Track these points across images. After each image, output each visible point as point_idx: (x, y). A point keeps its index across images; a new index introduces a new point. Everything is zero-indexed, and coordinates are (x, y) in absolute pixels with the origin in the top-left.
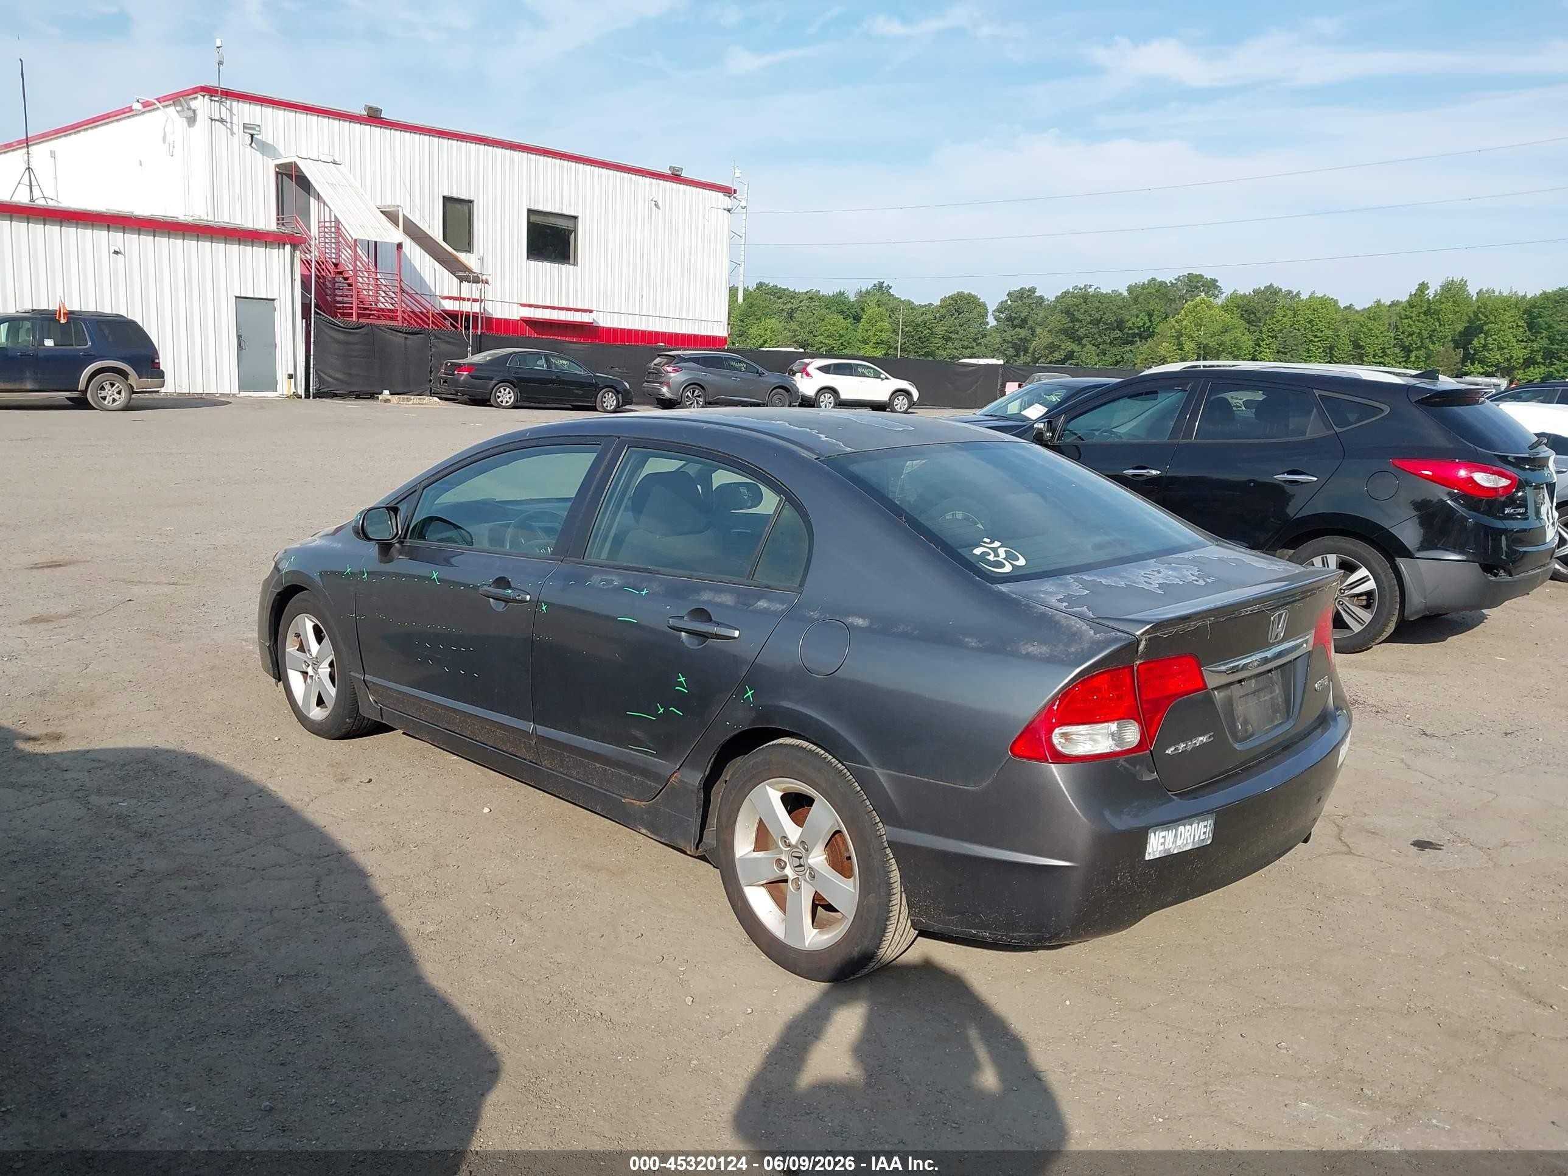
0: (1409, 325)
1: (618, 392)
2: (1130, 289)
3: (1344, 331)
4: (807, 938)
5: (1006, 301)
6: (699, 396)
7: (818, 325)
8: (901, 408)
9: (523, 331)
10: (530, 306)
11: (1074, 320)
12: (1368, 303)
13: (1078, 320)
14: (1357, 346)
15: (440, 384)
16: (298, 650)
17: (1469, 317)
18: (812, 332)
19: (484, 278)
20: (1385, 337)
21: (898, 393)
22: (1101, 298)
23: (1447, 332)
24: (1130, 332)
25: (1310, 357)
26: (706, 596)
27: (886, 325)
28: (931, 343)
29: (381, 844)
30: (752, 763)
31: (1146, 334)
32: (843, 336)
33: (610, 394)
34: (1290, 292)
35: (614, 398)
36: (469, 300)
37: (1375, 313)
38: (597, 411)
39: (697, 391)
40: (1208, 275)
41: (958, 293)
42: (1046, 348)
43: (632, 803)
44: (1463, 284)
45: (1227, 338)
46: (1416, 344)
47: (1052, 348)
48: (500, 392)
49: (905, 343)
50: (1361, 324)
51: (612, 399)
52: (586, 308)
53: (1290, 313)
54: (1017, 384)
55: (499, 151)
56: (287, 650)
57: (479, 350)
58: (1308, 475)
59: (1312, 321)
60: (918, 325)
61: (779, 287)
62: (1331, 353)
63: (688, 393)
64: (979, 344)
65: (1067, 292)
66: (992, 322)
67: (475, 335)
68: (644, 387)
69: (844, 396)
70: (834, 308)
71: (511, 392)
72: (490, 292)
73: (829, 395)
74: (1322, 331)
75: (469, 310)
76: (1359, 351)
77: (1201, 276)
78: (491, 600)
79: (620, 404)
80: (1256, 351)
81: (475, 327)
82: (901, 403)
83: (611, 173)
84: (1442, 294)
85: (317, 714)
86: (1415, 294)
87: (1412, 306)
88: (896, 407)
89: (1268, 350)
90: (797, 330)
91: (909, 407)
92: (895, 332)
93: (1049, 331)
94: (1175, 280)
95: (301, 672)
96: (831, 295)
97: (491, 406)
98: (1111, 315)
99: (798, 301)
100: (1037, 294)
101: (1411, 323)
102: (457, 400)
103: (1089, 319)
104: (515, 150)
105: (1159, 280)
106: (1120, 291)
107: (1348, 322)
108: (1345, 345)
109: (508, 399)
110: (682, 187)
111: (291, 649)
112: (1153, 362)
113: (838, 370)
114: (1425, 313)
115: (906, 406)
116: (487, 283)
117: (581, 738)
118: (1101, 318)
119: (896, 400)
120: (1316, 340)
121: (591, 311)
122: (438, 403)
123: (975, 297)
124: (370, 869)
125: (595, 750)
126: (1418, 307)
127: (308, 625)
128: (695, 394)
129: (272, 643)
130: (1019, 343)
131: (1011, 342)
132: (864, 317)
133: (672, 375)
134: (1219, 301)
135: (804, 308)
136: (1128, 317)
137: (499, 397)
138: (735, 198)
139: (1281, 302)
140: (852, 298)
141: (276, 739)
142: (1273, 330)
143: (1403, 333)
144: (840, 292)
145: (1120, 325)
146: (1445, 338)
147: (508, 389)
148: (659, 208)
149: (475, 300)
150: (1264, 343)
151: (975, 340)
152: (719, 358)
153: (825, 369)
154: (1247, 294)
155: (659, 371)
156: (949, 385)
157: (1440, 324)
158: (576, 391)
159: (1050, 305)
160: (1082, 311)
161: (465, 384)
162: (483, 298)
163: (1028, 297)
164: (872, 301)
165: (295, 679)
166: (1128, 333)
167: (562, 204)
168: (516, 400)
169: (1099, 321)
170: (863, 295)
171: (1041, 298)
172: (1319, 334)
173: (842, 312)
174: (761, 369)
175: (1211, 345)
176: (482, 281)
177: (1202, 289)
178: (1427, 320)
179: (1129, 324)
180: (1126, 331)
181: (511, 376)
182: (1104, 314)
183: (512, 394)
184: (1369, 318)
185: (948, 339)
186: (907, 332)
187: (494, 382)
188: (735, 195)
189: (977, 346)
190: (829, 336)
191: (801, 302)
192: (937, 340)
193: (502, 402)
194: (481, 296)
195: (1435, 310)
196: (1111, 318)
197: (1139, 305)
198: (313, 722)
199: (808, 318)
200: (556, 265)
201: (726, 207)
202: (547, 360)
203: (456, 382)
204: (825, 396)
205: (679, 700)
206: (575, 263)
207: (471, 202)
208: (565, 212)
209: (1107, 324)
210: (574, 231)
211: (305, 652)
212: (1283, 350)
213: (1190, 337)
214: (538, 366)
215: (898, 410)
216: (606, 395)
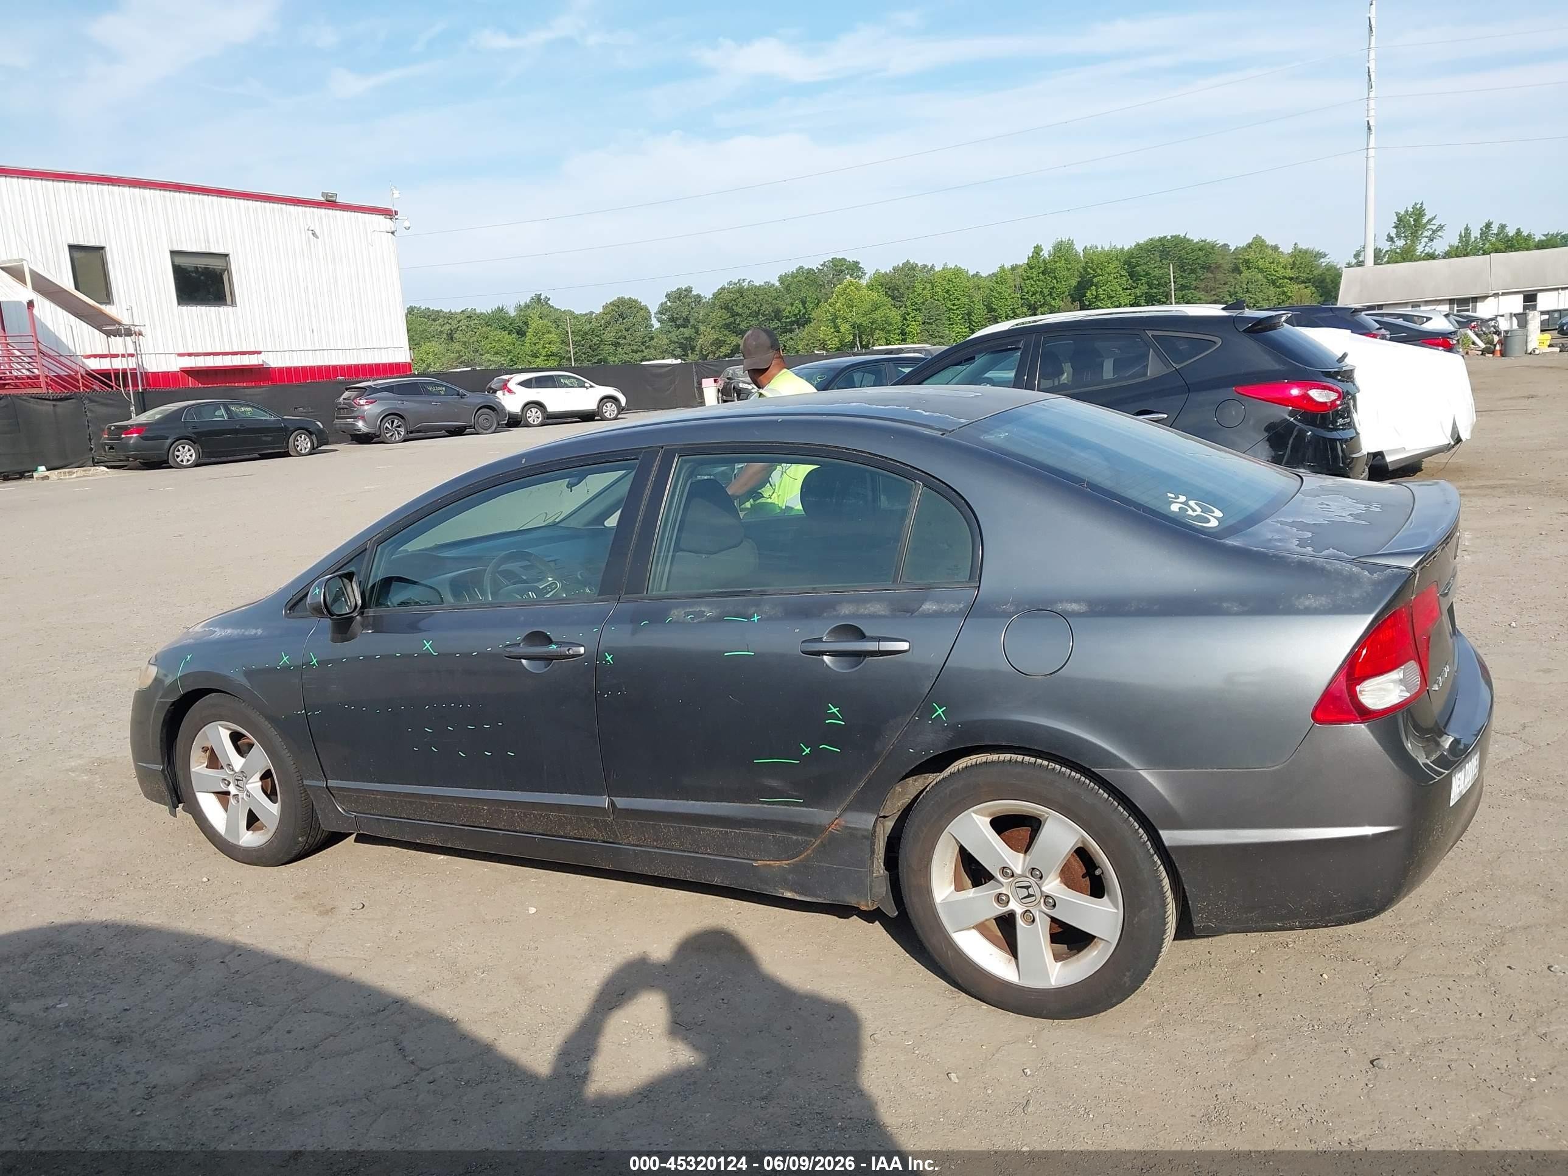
0: (1032, 285)
1: (311, 433)
2: (781, 279)
3: (978, 296)
4: (1052, 975)
5: (666, 302)
6: (399, 427)
7: (483, 343)
8: (610, 415)
9: (186, 384)
10: (190, 355)
11: (734, 315)
12: (995, 269)
13: (738, 314)
14: (991, 310)
15: (105, 451)
16: (207, 767)
17: (1081, 273)
18: (478, 351)
19: (137, 329)
20: (1013, 298)
21: (605, 400)
22: (756, 291)
23: (1063, 287)
24: (788, 320)
25: (952, 324)
26: (846, 609)
27: (553, 337)
28: (602, 350)
29: (439, 979)
30: (948, 791)
31: (802, 321)
32: (511, 352)
33: (303, 436)
34: (925, 266)
35: (308, 439)
36: (123, 356)
37: (999, 278)
38: (291, 456)
39: (396, 421)
40: (851, 259)
41: (619, 298)
42: (712, 344)
43: (769, 865)
44: (1070, 243)
45: (878, 315)
46: (1040, 302)
47: (718, 343)
48: (179, 451)
49: (576, 352)
50: (991, 289)
51: (306, 442)
52: (253, 349)
53: (929, 286)
54: (712, 380)
55: (126, 190)
56: (193, 770)
57: (143, 408)
58: (1158, 413)
59: (948, 290)
60: (586, 334)
61: (431, 309)
62: (969, 319)
63: (387, 424)
64: (648, 347)
65: (723, 289)
66: (656, 325)
67: (136, 393)
68: (335, 424)
69: (552, 408)
70: (495, 325)
71: (191, 448)
72: (147, 344)
73: (536, 410)
74: (958, 300)
75: (125, 367)
76: (993, 314)
77: (844, 260)
78: (524, 661)
79: (315, 445)
80: (904, 325)
81: (135, 385)
82: (610, 409)
83: (259, 205)
84: (1055, 254)
85: (249, 839)
86: (1032, 257)
87: (1031, 268)
88: (606, 414)
89: (914, 323)
90: (461, 351)
91: (619, 413)
92: (565, 342)
93: (713, 328)
94: (821, 266)
95: (214, 793)
96: (490, 312)
97: (171, 467)
98: (768, 306)
99: (456, 322)
100: (694, 293)
101: (1033, 283)
102: (126, 466)
103: (748, 312)
104: (145, 188)
105: (806, 268)
106: (772, 282)
107: (979, 289)
108: (980, 310)
109: (189, 457)
110: (339, 213)
111: (198, 766)
112: (814, 347)
113: (540, 383)
114: (1044, 273)
115: (616, 412)
116: (140, 334)
117: (685, 802)
118: (759, 310)
119: (604, 407)
120: (955, 308)
121: (259, 353)
122: (107, 472)
123: (636, 301)
124: (451, 1013)
125: (709, 812)
126: (1037, 267)
127: (220, 734)
128: (395, 425)
129: (165, 765)
130: (685, 342)
131: (677, 342)
132: (530, 330)
133: (366, 407)
134: (864, 282)
135: (464, 327)
136: (784, 307)
137: (178, 456)
138: (396, 219)
139: (919, 275)
140: (513, 313)
141: (205, 880)
142: (916, 304)
143: (1027, 293)
144: (499, 308)
145: (777, 314)
146: (1063, 293)
147: (187, 447)
148: (317, 237)
149: (132, 355)
150: (910, 316)
151: (643, 343)
152: (415, 384)
153: (526, 384)
154: (888, 272)
155: (350, 405)
156: (648, 387)
157: (1057, 282)
158: (264, 438)
159: (708, 303)
160: (740, 305)
161: (136, 447)
162: (139, 352)
163: (686, 296)
164: (534, 315)
165: (209, 804)
166: (785, 322)
167: (209, 242)
168: (199, 457)
169: (758, 313)
170: (523, 309)
171: (699, 296)
172: (957, 302)
173: (504, 328)
174: (461, 391)
175: (864, 324)
176: (135, 333)
177: (846, 272)
178: (1045, 278)
179: (786, 313)
180: (784, 320)
181: (188, 432)
182: (761, 305)
183: (193, 451)
184: (997, 283)
185: (617, 345)
186: (576, 342)
187: (169, 441)
188: (396, 217)
189: (646, 349)
190: (497, 353)
191: (459, 322)
192: (607, 347)
193: (182, 461)
194: (136, 350)
195: (1051, 269)
196: (767, 309)
197: (791, 294)
198: (247, 850)
199: (471, 337)
200: (213, 308)
201: (388, 230)
202: (227, 410)
203: (125, 447)
204: (531, 411)
205: (833, 735)
206: (233, 303)
207: (102, 248)
208: (213, 250)
209: (765, 316)
210: (227, 269)
211: (222, 768)
212: (928, 321)
213: (845, 319)
214: (217, 417)
215: (608, 417)
216: (299, 438)
